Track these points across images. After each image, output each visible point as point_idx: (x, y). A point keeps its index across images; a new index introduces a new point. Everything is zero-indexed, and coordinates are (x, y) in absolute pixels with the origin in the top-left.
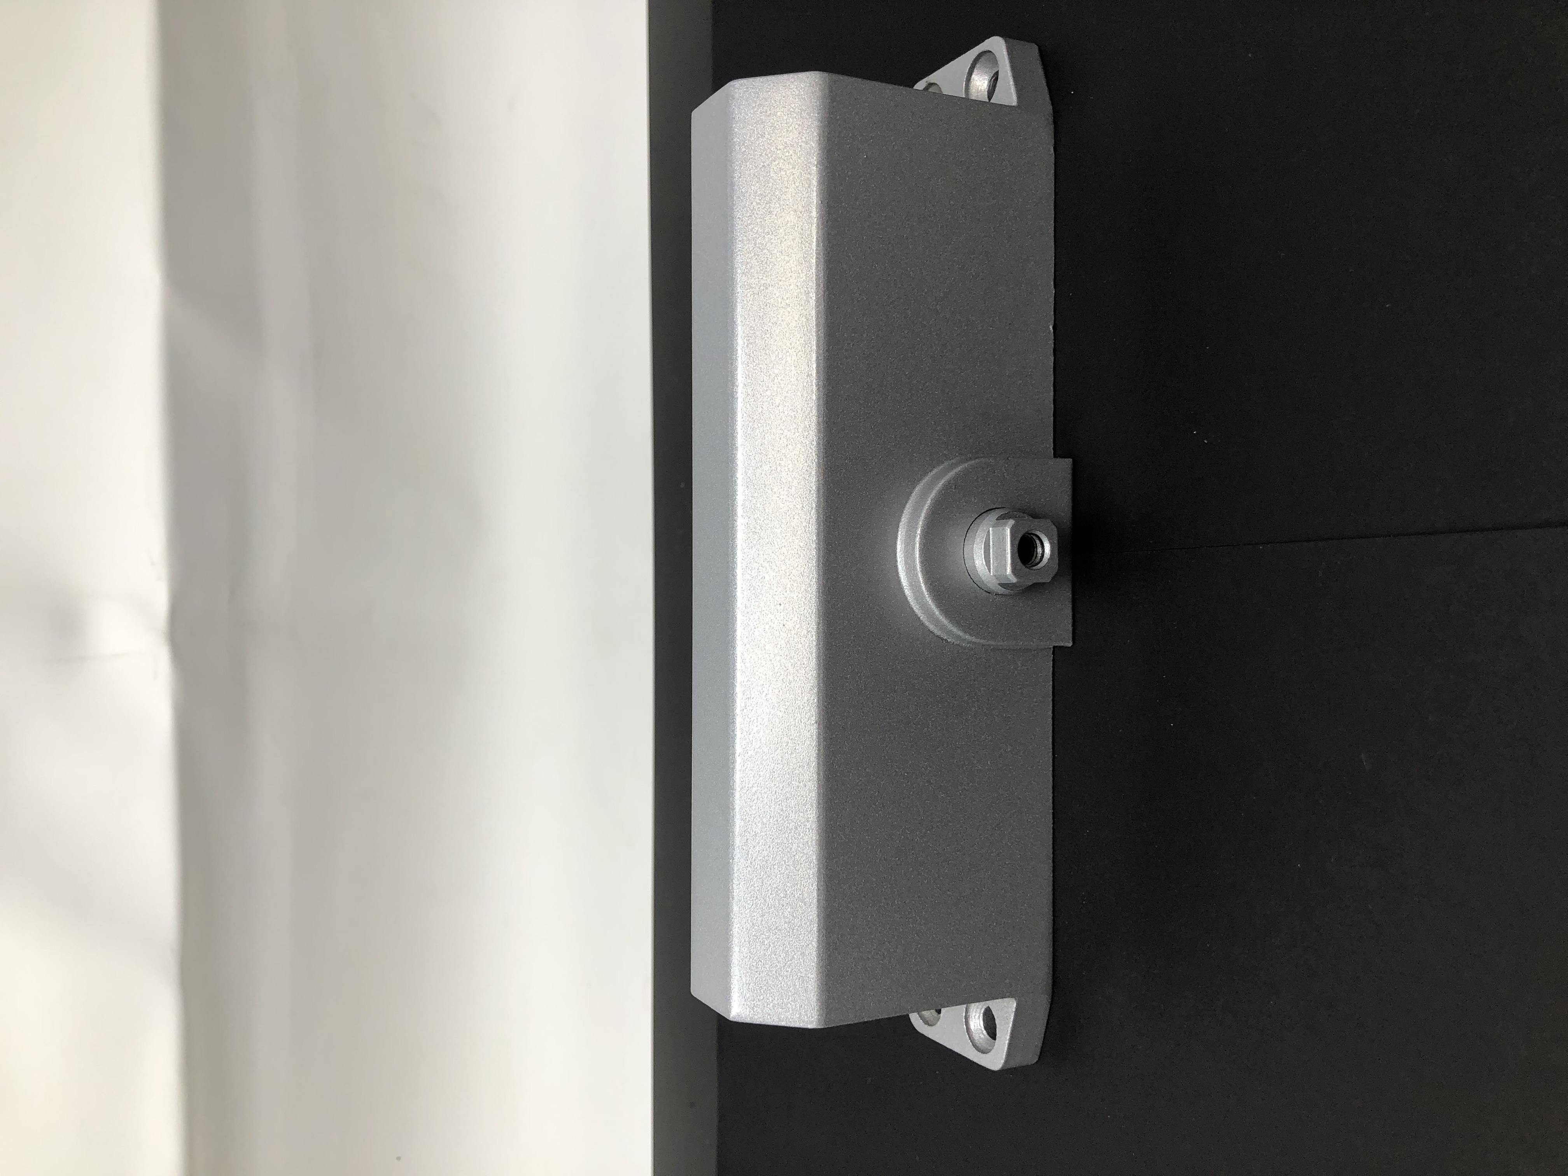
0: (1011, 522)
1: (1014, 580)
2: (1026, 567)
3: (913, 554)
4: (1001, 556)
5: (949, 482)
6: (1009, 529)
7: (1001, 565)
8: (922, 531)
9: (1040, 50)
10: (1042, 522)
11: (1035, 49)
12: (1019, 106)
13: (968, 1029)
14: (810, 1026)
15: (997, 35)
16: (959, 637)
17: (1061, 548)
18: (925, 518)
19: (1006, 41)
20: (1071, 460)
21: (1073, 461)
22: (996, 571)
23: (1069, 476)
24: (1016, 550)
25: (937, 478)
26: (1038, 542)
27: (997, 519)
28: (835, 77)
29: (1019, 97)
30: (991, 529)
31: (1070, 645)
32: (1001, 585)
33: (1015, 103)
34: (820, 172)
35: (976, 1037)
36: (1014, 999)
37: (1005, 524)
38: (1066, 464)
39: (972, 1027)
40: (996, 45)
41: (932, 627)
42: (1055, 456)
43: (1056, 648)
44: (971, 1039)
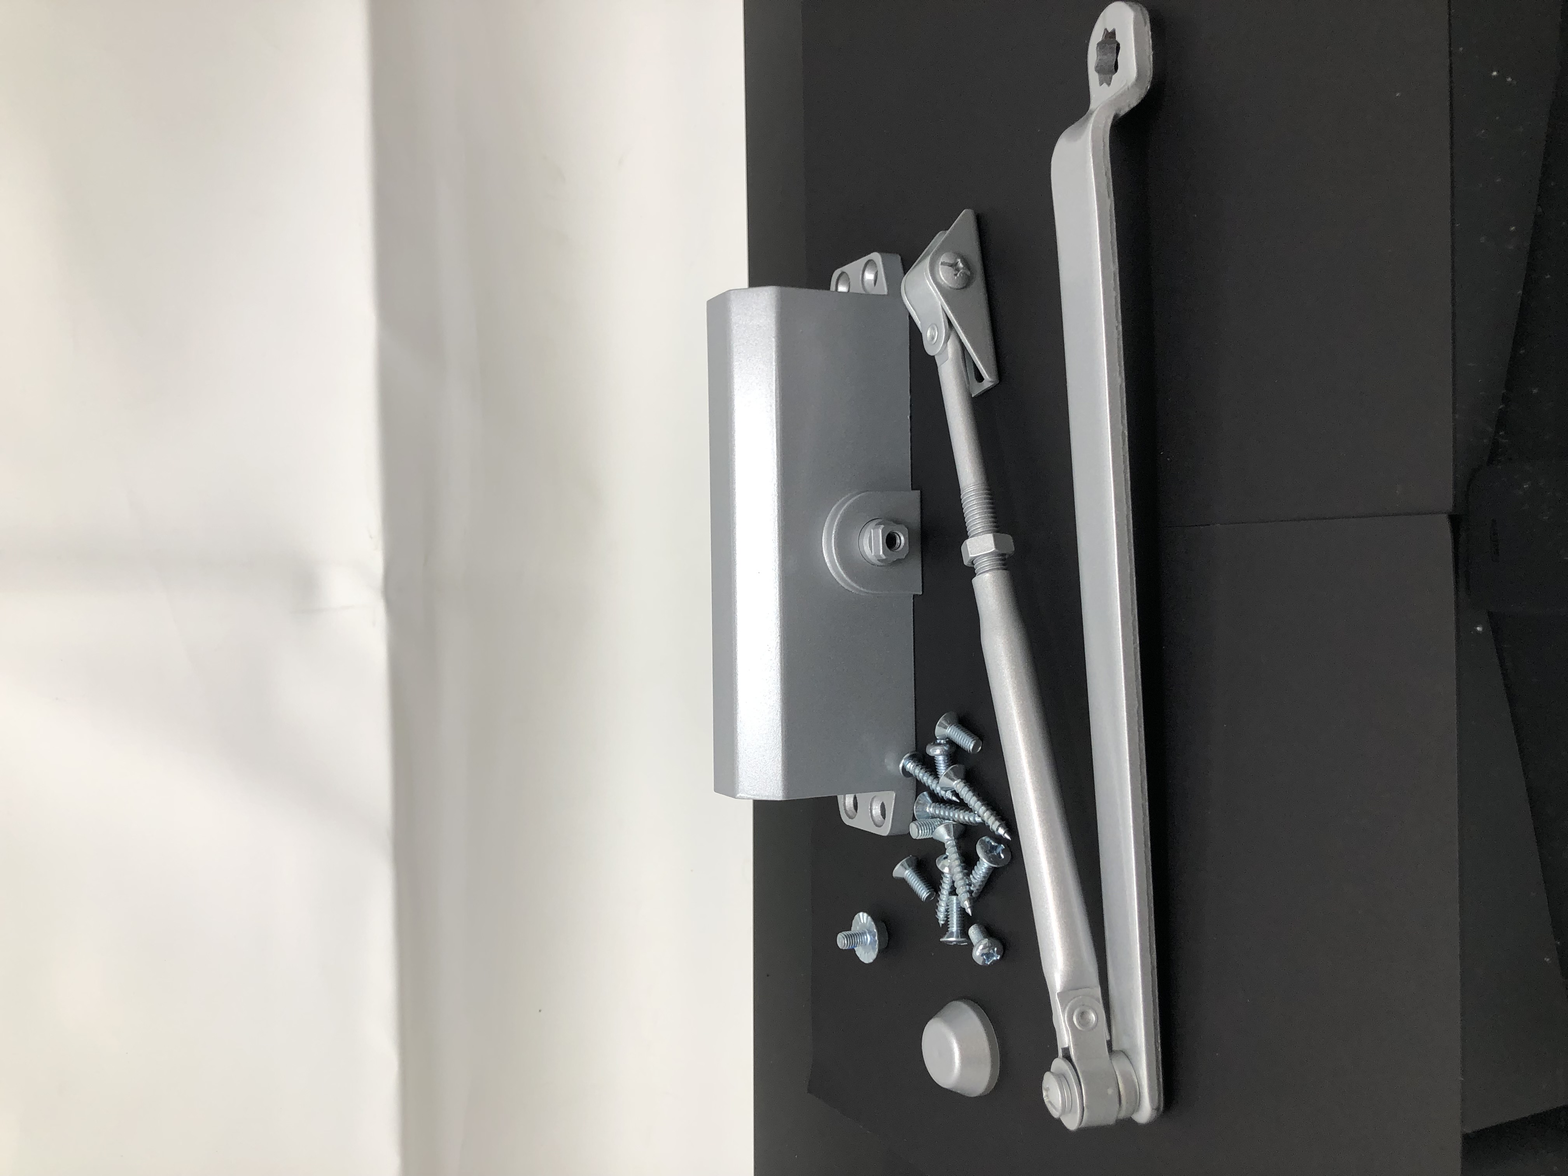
0: (882, 526)
1: (884, 557)
2: (893, 551)
3: (831, 543)
4: (877, 545)
5: (850, 505)
6: (881, 531)
7: (878, 550)
8: (835, 532)
9: (902, 259)
10: (900, 526)
11: (899, 258)
12: (888, 294)
13: (872, 815)
14: (779, 799)
15: (876, 251)
16: (857, 589)
17: (910, 540)
18: (837, 525)
19: (881, 254)
20: (919, 491)
21: (921, 492)
22: (875, 553)
23: (918, 500)
24: (885, 541)
25: (843, 503)
26: (898, 536)
27: (876, 525)
28: (784, 288)
29: (888, 289)
30: (872, 530)
31: (921, 593)
32: (879, 560)
33: (886, 293)
34: (776, 341)
35: (876, 820)
36: (893, 792)
37: (878, 528)
38: (917, 493)
39: (874, 812)
40: (876, 256)
41: (843, 584)
42: (913, 489)
43: (914, 596)
44: (873, 820)
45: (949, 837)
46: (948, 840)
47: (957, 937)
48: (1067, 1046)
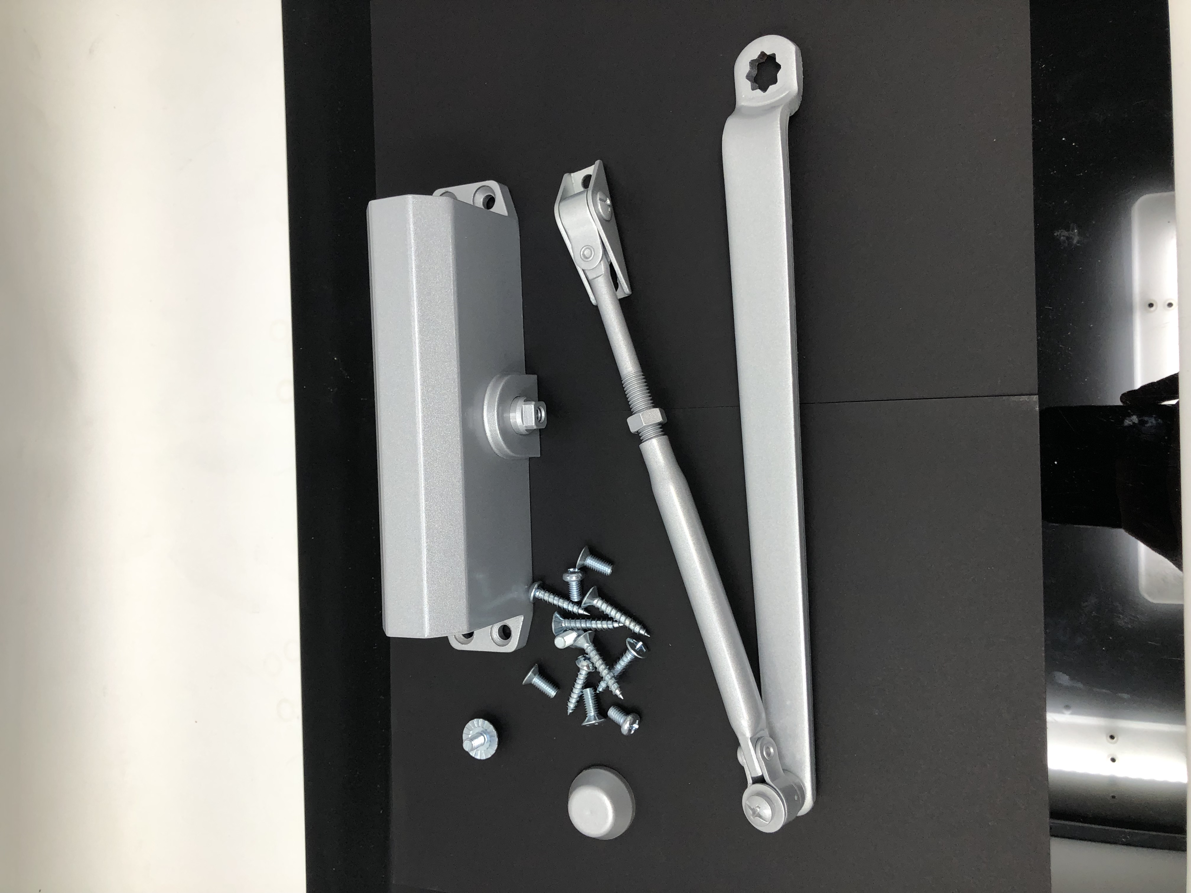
0: (533, 402)
1: (535, 427)
2: (538, 422)
3: (494, 416)
4: (529, 418)
5: (504, 385)
6: (533, 406)
7: (530, 422)
8: (497, 406)
10: (542, 403)
13: (492, 638)
15: (492, 180)
18: (498, 401)
19: (498, 183)
20: (536, 376)
22: (526, 424)
23: (534, 382)
24: (535, 414)
25: (498, 384)
29: (507, 212)
30: (523, 405)
31: (539, 456)
32: (527, 430)
33: (507, 215)
35: (497, 641)
36: (520, 616)
37: (529, 404)
38: (534, 377)
39: (494, 635)
40: (492, 184)
41: (495, 450)
42: (525, 373)
43: (530, 458)
44: (495, 643)
45: (588, 645)
46: (588, 647)
47: (599, 719)
48: (760, 774)
